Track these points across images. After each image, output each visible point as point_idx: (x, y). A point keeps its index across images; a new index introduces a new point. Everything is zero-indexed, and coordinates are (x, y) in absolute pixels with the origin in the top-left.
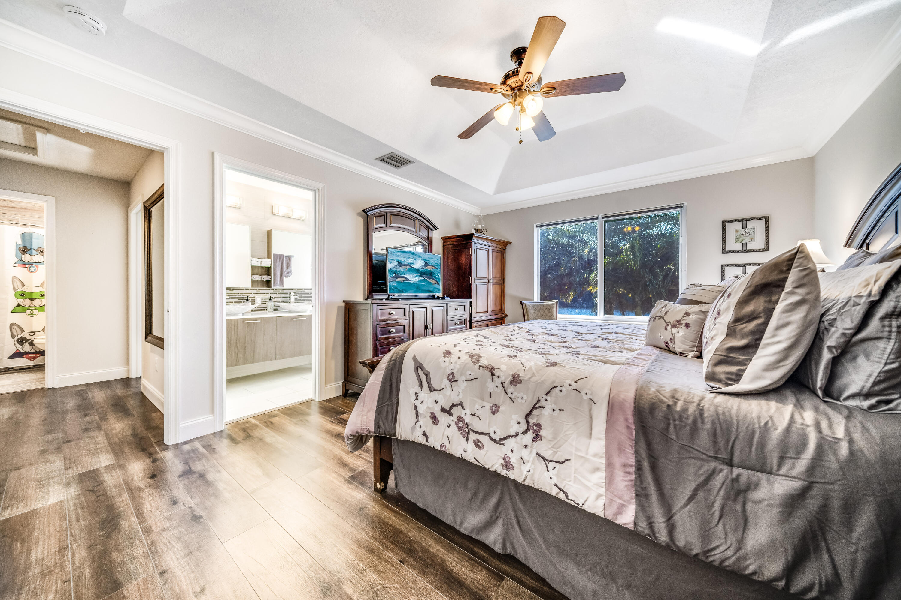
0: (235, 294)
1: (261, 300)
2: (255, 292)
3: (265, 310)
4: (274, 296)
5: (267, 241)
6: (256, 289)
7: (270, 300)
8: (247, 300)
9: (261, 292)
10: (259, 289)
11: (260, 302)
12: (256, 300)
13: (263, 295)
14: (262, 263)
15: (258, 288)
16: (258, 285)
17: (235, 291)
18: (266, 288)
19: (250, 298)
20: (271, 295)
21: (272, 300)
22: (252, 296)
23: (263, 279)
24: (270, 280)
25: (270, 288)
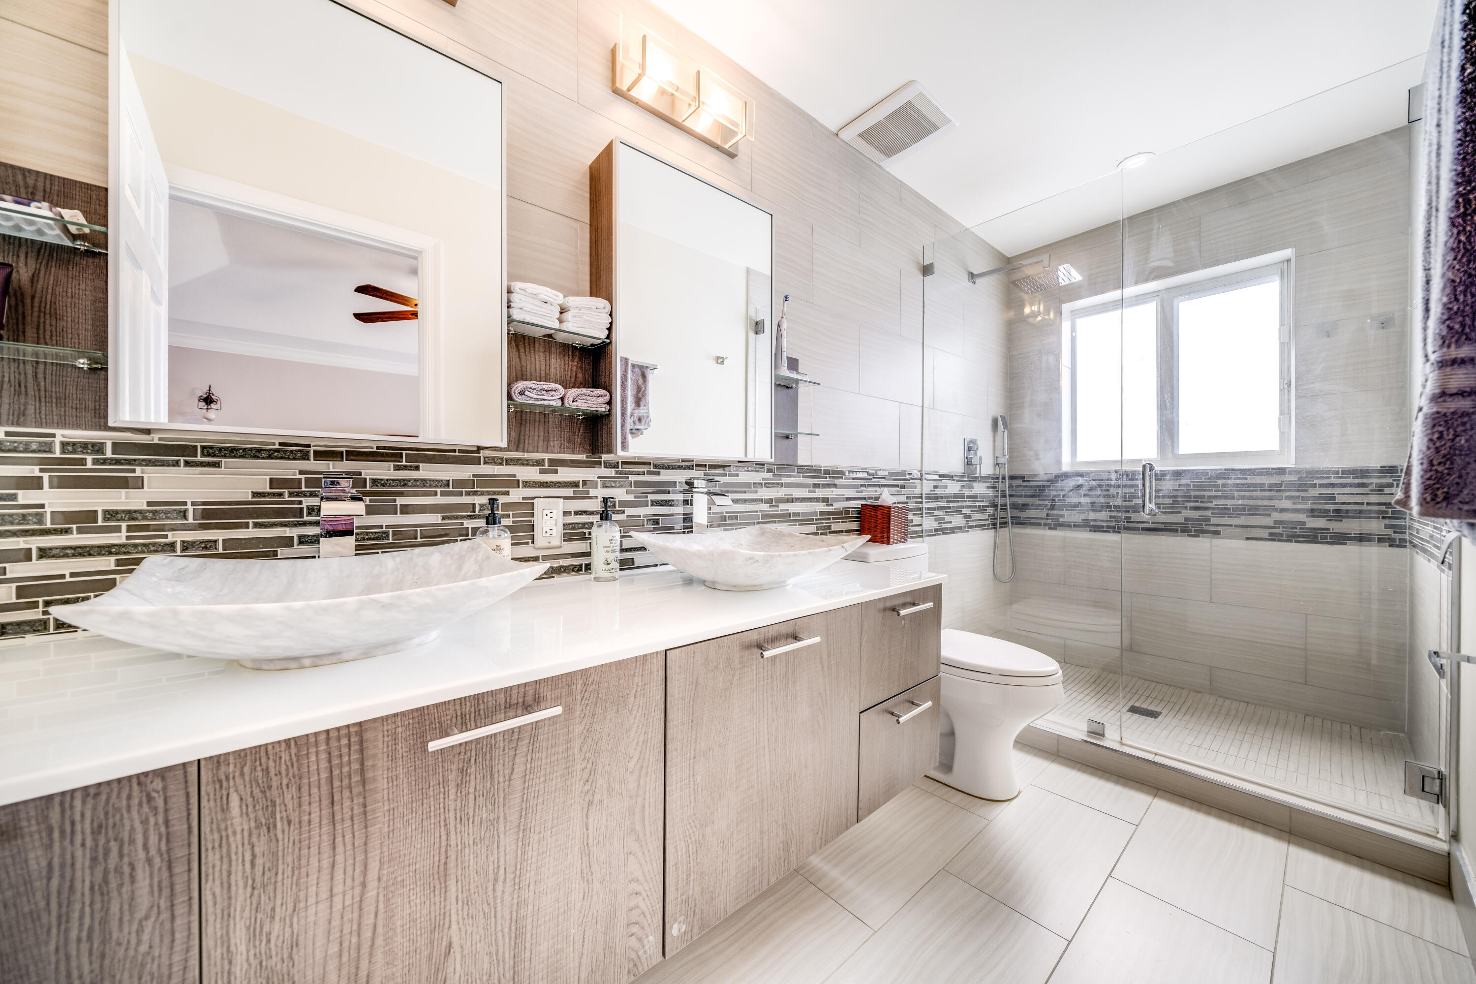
0: (424, 482)
1: (561, 520)
2: (531, 473)
3: (577, 569)
4: (619, 494)
5: (587, 219)
6: (540, 463)
7: (605, 516)
8: (492, 520)
9: (565, 474)
10: (552, 462)
11: (557, 531)
12: (537, 521)
13: (569, 492)
14: (568, 316)
15: (546, 456)
16: (546, 440)
17: (428, 472)
18: (582, 457)
19: (506, 506)
20: (608, 492)
21: (615, 517)
22: (516, 495)
23: (569, 403)
24: (604, 409)
25: (605, 457)
